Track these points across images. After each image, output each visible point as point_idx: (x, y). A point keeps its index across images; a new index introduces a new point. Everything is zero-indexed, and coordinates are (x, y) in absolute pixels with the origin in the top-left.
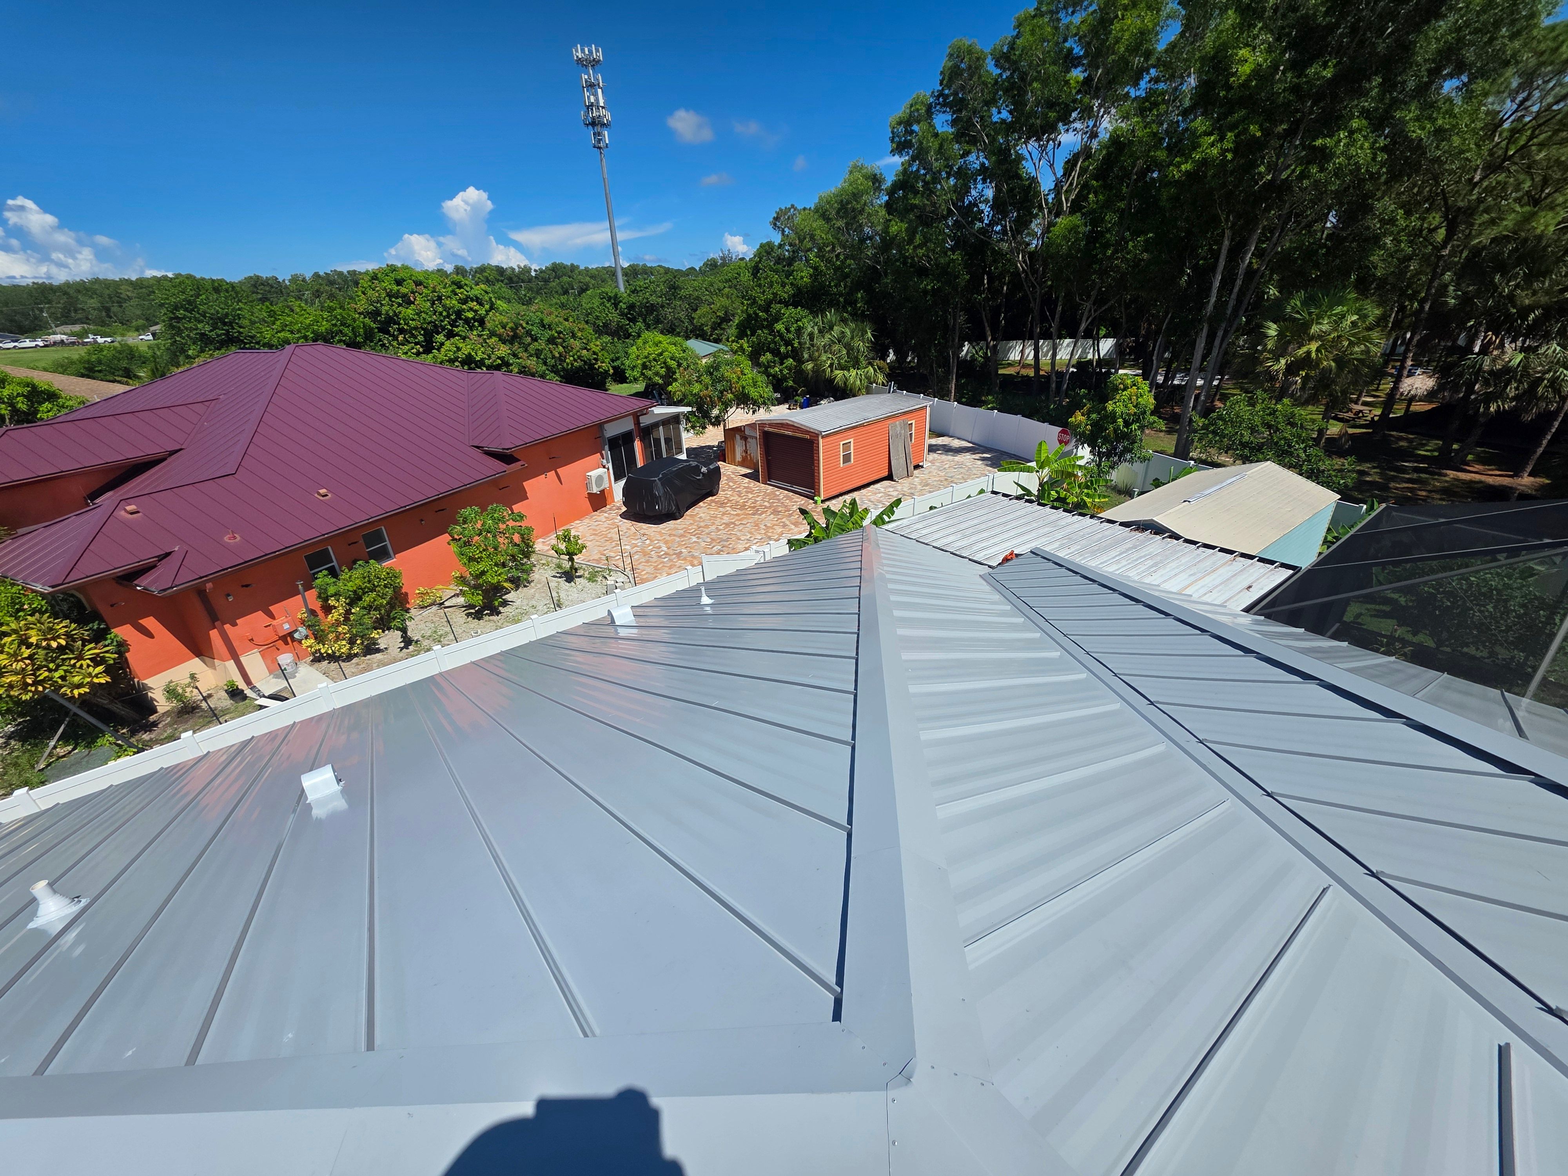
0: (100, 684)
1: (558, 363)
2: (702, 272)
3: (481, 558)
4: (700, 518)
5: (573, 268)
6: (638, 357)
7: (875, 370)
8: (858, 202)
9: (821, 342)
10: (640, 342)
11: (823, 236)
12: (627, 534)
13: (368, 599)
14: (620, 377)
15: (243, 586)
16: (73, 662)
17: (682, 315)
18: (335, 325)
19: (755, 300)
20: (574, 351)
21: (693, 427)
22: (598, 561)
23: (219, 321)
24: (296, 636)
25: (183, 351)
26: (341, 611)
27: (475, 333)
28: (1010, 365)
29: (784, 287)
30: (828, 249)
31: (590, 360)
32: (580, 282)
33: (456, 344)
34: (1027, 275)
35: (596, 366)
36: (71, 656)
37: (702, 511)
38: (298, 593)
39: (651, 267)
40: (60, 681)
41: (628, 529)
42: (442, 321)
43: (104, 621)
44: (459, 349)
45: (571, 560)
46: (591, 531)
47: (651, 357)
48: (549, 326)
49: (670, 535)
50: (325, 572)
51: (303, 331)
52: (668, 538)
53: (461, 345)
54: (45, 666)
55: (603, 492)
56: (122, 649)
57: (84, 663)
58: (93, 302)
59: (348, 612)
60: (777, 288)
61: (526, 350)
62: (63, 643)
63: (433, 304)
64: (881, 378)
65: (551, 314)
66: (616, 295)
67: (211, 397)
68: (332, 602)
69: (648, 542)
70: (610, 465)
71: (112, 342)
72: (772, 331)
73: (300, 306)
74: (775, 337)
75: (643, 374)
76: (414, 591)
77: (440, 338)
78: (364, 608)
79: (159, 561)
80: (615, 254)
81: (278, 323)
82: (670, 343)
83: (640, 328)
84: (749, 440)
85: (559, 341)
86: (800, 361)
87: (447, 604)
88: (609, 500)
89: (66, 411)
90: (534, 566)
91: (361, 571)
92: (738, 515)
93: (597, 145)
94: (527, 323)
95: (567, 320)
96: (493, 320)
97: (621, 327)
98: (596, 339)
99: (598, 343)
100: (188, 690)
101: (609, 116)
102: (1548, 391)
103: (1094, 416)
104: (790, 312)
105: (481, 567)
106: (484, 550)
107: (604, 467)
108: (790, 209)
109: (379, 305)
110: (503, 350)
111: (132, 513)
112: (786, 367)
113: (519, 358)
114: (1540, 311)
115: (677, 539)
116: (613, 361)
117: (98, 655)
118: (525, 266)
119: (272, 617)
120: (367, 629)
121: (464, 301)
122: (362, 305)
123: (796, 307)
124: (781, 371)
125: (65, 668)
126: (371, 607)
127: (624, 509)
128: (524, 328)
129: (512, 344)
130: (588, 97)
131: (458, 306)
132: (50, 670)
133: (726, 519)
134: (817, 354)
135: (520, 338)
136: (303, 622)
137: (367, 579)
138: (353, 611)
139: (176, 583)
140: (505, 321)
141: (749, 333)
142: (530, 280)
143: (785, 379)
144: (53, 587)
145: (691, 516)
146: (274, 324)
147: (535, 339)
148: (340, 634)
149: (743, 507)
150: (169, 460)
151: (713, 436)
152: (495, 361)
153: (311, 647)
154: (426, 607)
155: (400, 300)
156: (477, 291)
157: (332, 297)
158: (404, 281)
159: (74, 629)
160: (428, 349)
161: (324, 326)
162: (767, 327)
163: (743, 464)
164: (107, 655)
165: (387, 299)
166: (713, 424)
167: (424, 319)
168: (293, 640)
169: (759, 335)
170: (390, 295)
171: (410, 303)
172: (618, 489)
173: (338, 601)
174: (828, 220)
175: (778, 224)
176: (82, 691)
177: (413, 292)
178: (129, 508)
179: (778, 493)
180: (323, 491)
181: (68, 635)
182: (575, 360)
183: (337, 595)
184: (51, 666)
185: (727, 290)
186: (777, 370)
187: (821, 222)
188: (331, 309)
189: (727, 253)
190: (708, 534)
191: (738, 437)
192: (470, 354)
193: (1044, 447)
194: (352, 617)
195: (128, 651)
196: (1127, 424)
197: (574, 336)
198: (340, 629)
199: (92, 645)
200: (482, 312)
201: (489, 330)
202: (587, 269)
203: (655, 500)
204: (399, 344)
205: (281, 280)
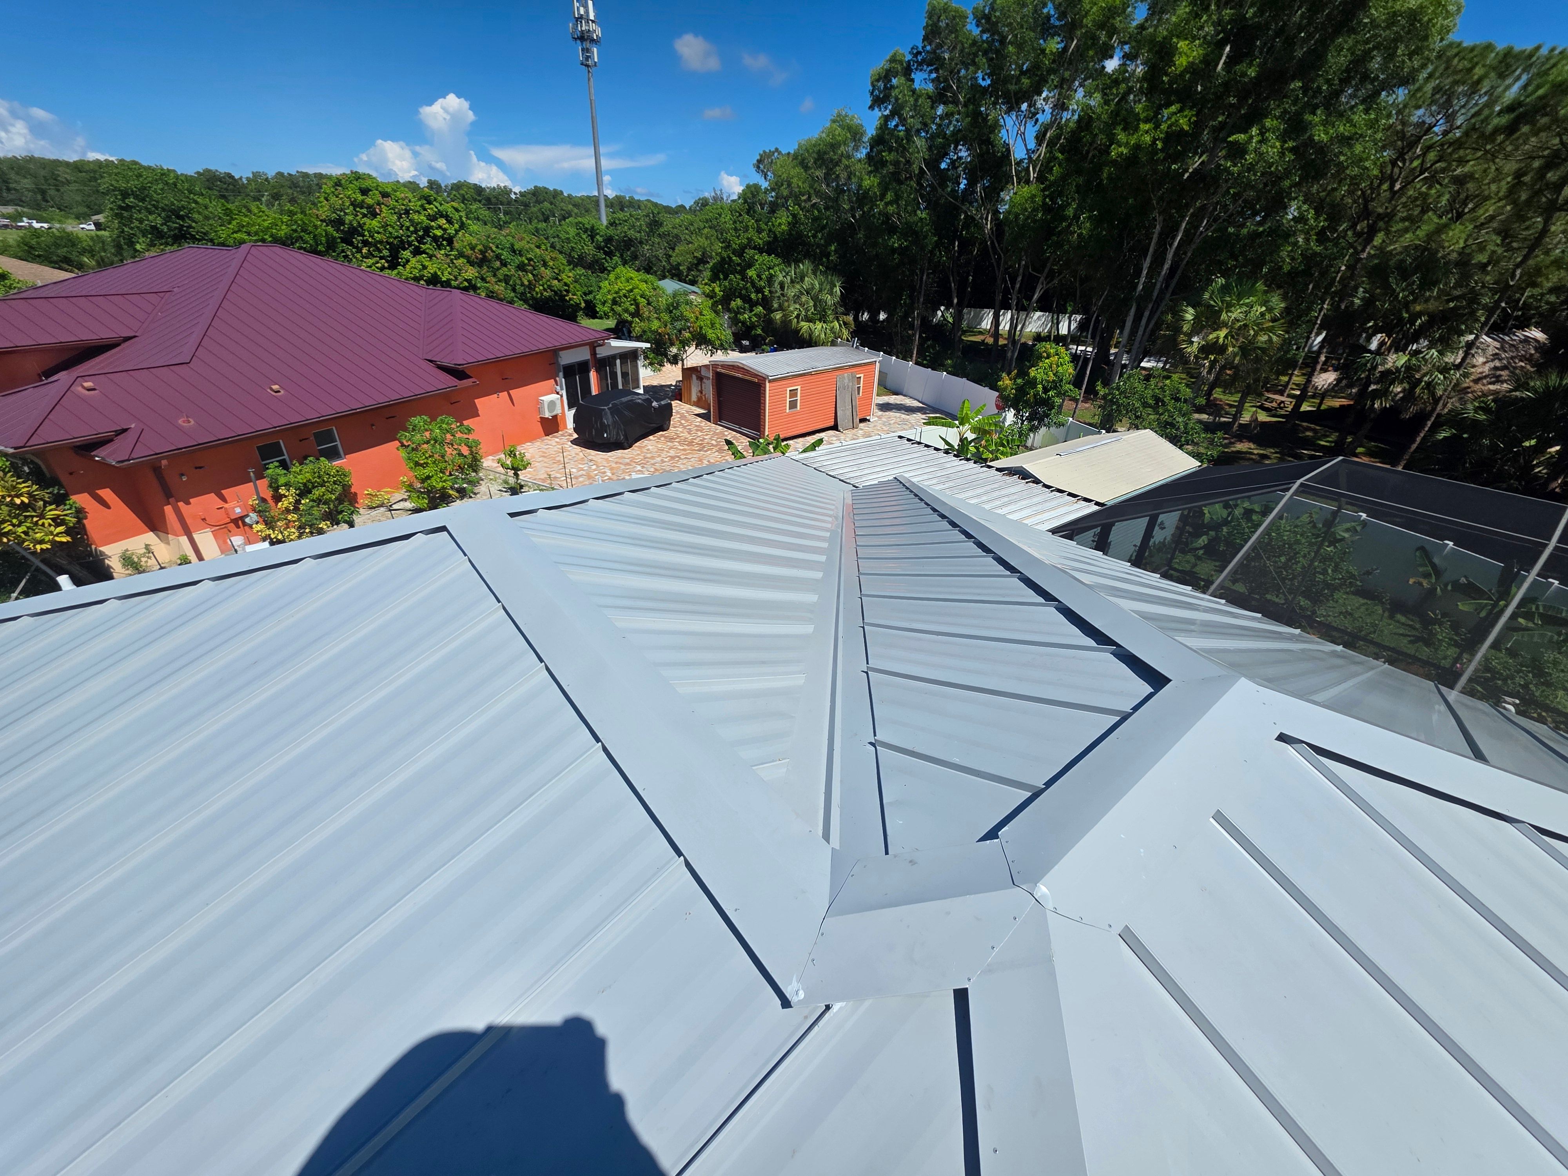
0: (61, 543)
1: (527, 290)
2: (692, 210)
3: (427, 463)
4: (648, 450)
5: (557, 194)
6: (609, 291)
7: (840, 325)
8: (835, 153)
9: (791, 292)
10: (612, 276)
11: (800, 184)
12: (575, 459)
13: (317, 493)
14: (591, 312)
15: (196, 468)
16: (35, 519)
17: (660, 253)
18: (295, 231)
19: (729, 243)
20: (544, 280)
21: (651, 364)
22: (544, 480)
23: (175, 213)
24: (247, 520)
25: (131, 244)
26: (291, 500)
27: (442, 252)
28: (980, 333)
29: (760, 233)
30: (803, 198)
31: (561, 291)
32: (562, 210)
33: (422, 262)
34: (992, 243)
35: (567, 298)
36: (34, 514)
37: (651, 443)
38: (249, 480)
39: (639, 201)
40: (23, 536)
41: (577, 454)
42: (409, 237)
43: (63, 487)
44: (425, 267)
45: (516, 475)
46: (541, 454)
47: (621, 294)
48: (520, 251)
49: (616, 463)
50: (277, 464)
51: (261, 234)
52: (614, 465)
53: (427, 264)
54: (8, 521)
55: (555, 417)
56: (81, 516)
57: (46, 522)
58: (27, 183)
59: (298, 502)
60: (752, 233)
61: (495, 275)
62: (26, 500)
63: (400, 217)
64: (845, 333)
65: (522, 239)
66: (593, 227)
67: (165, 289)
68: (282, 491)
69: (594, 467)
70: (564, 393)
71: (50, 228)
72: (744, 278)
73: (258, 207)
74: (747, 282)
75: (612, 310)
76: (364, 492)
77: (406, 254)
78: (313, 501)
79: (116, 436)
80: (599, 183)
81: (234, 223)
82: (641, 281)
83: (617, 263)
84: (704, 380)
85: (530, 268)
86: (769, 310)
87: (395, 507)
88: (561, 426)
89: (15, 291)
90: (482, 480)
91: (311, 466)
92: (684, 450)
93: (585, 62)
94: (497, 247)
95: (538, 247)
96: (463, 240)
97: (597, 261)
98: (570, 271)
99: (570, 274)
100: (144, 559)
101: (599, 32)
102: (1423, 393)
103: (1019, 381)
104: (763, 259)
105: (427, 472)
106: (430, 456)
107: (558, 393)
108: (774, 153)
109: (342, 214)
110: (471, 273)
111: (89, 390)
112: (755, 315)
113: (487, 283)
114: (1426, 318)
115: (623, 467)
116: (585, 294)
117: (59, 516)
118: (505, 187)
119: (224, 500)
120: (316, 519)
121: (433, 218)
122: (324, 211)
123: (770, 255)
124: (750, 318)
125: (28, 525)
126: (320, 501)
127: (576, 436)
128: (493, 251)
129: (480, 266)
130: (578, 8)
131: (426, 222)
132: (14, 525)
133: (672, 453)
134: (786, 304)
135: (489, 261)
136: (254, 510)
137: (316, 475)
138: (303, 502)
139: (133, 456)
140: (474, 242)
141: (721, 277)
142: (510, 202)
143: (753, 327)
144: (15, 448)
145: (639, 447)
146: (230, 223)
147: (504, 264)
148: (290, 521)
149: (691, 443)
150: (123, 345)
151: (670, 375)
152: (461, 283)
153: (261, 531)
154: (374, 508)
155: (364, 211)
156: (447, 208)
157: (293, 201)
158: (370, 190)
159: (36, 490)
160: (393, 265)
161: (283, 231)
162: (739, 273)
163: (697, 404)
164: (67, 518)
165: (351, 208)
166: (672, 363)
167: (390, 233)
168: (244, 524)
169: (731, 280)
170: (354, 204)
171: (374, 215)
172: (570, 415)
173: (288, 490)
174: (806, 168)
175: (761, 166)
176: (44, 546)
177: (379, 204)
178: (86, 384)
179: (726, 433)
180: (275, 387)
181: (30, 495)
182: (545, 290)
183: (287, 485)
184: (14, 521)
185: (706, 230)
186: (746, 316)
187: (799, 170)
188: (291, 214)
189: (718, 193)
190: (653, 464)
191: (694, 377)
192: (436, 273)
193: (966, 405)
194: (301, 507)
195: (86, 518)
196: (1046, 390)
197: (545, 264)
198: (290, 517)
199: (53, 507)
200: (452, 231)
201: (457, 250)
202: (569, 196)
203: (604, 428)
204: (363, 257)
205: (237, 177)
